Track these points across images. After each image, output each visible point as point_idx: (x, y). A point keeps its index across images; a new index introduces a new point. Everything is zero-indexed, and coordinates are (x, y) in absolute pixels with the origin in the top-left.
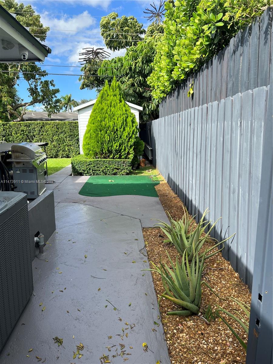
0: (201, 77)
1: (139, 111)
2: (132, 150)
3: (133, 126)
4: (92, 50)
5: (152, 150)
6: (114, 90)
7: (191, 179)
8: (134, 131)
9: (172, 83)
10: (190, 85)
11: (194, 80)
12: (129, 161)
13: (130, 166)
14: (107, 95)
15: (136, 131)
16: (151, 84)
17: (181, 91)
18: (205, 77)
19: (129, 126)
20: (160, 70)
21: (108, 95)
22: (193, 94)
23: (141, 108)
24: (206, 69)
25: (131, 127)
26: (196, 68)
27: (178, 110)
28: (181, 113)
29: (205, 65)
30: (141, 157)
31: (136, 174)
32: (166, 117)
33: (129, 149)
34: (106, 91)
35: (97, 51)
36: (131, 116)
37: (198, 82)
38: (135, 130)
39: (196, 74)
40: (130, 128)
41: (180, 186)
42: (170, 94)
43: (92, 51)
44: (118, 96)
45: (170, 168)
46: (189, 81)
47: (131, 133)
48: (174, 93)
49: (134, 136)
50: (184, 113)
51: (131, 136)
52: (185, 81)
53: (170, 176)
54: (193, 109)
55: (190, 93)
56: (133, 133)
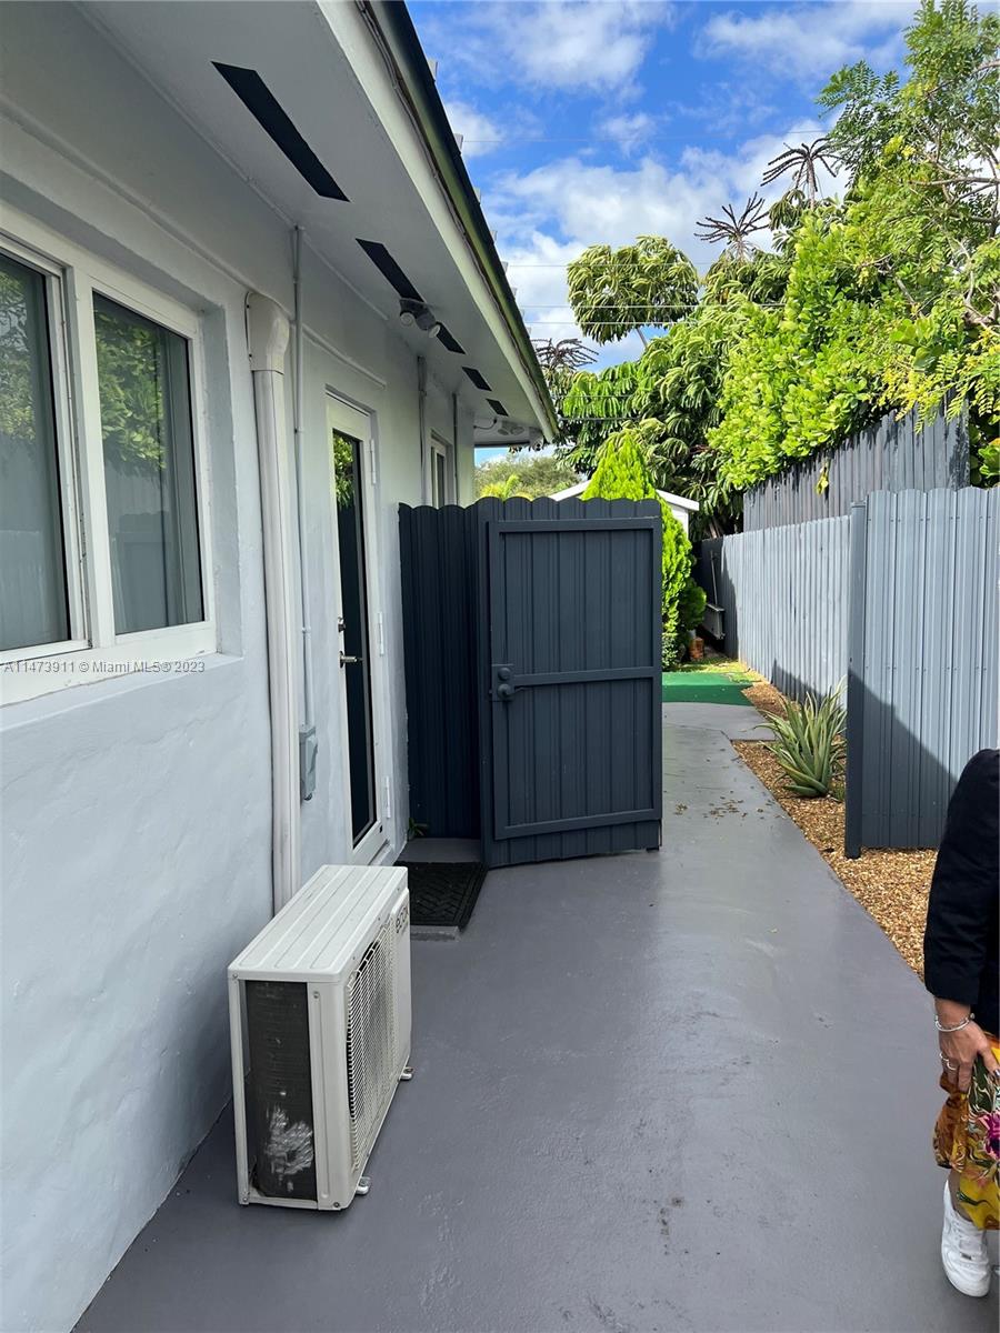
0: (842, 458)
1: (689, 511)
2: (674, 609)
3: (678, 552)
4: (547, 345)
5: (722, 614)
6: (629, 464)
7: (824, 654)
8: (681, 563)
9: (780, 459)
10: (822, 470)
11: (830, 461)
12: (670, 638)
13: (673, 650)
14: (612, 477)
15: (687, 564)
16: (721, 447)
17: (803, 478)
18: (848, 461)
19: (669, 552)
20: (745, 424)
21: (615, 478)
22: (827, 489)
23: (695, 506)
24: (850, 449)
25: (674, 554)
26: (832, 442)
27: (796, 518)
28: (803, 524)
29: (848, 440)
30: (693, 632)
31: (688, 670)
32: (768, 531)
33: (668, 609)
34: (610, 468)
35: (560, 348)
36: (673, 528)
37: (836, 467)
38: (685, 562)
39: (833, 451)
40: (671, 557)
41: (802, 679)
42: (776, 478)
43: (548, 348)
44: (638, 479)
45: (779, 647)
46: (820, 461)
47: (674, 568)
48: (785, 476)
49: (680, 576)
50: (809, 527)
51: (674, 577)
52: (810, 460)
53: (780, 664)
54: (826, 520)
55: (820, 486)
56: (678, 569)
